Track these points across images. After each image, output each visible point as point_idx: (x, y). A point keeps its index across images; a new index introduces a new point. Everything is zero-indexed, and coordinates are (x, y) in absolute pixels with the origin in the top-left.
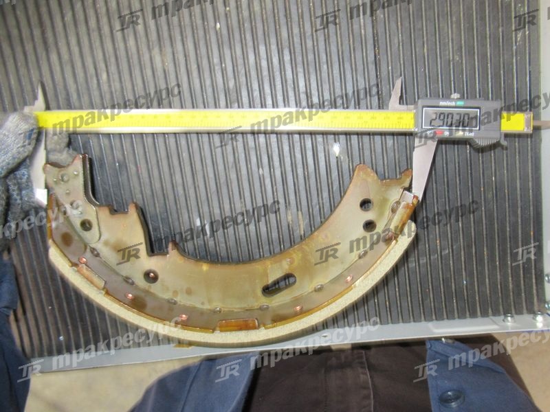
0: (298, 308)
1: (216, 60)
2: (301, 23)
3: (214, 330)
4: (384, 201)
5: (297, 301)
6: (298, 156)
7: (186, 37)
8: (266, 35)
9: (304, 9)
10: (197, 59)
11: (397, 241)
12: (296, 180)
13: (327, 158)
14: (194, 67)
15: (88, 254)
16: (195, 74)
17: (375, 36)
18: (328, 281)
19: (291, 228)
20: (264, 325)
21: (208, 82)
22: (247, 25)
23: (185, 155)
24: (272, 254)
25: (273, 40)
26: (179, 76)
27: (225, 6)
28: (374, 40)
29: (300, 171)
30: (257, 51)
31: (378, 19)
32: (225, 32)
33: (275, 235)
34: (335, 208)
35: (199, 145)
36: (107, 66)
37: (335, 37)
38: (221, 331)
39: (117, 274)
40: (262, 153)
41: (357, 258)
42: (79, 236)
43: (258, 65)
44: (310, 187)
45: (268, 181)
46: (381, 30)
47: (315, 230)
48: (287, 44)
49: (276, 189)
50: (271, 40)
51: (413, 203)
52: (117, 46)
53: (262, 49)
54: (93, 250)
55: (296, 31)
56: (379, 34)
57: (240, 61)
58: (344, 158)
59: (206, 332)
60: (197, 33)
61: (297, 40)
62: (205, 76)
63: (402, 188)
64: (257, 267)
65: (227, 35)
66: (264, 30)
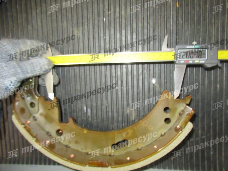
0: (128, 158)
1: (102, 35)
2: (143, 22)
3: (86, 165)
4: (176, 109)
5: (128, 154)
6: (135, 82)
7: (89, 24)
8: (126, 26)
9: (145, 16)
10: (93, 34)
11: (182, 132)
12: (133, 94)
13: (149, 85)
14: (92, 37)
15: (32, 119)
16: (92, 40)
17: (177, 30)
18: (144, 146)
19: (128, 116)
20: (111, 166)
21: (97, 44)
22: (118, 20)
23: (83, 77)
24: (118, 128)
25: (129, 28)
26: (84, 41)
27: (109, 11)
28: (176, 32)
29: (135, 89)
30: (121, 33)
31: (179, 23)
32: (107, 23)
33: (120, 119)
34: (151, 110)
35: (90, 73)
36: (52, 33)
37: (158, 29)
38: (89, 166)
39: (44, 130)
40: (118, 80)
41: (160, 136)
42: (28, 110)
43: (121, 39)
44: (139, 98)
45: (120, 93)
46: (180, 28)
47: (140, 120)
48: (135, 31)
49: (123, 97)
50: (128, 28)
51: (192, 113)
52: (58, 25)
53: (123, 32)
54: (34, 117)
55: (140, 25)
56: (179, 30)
57: (113, 36)
58: (157, 86)
59: (82, 166)
60: (95, 22)
61: (140, 29)
62: (96, 42)
63: (185, 104)
64: (110, 134)
65: (108, 24)
66: (125, 24)
